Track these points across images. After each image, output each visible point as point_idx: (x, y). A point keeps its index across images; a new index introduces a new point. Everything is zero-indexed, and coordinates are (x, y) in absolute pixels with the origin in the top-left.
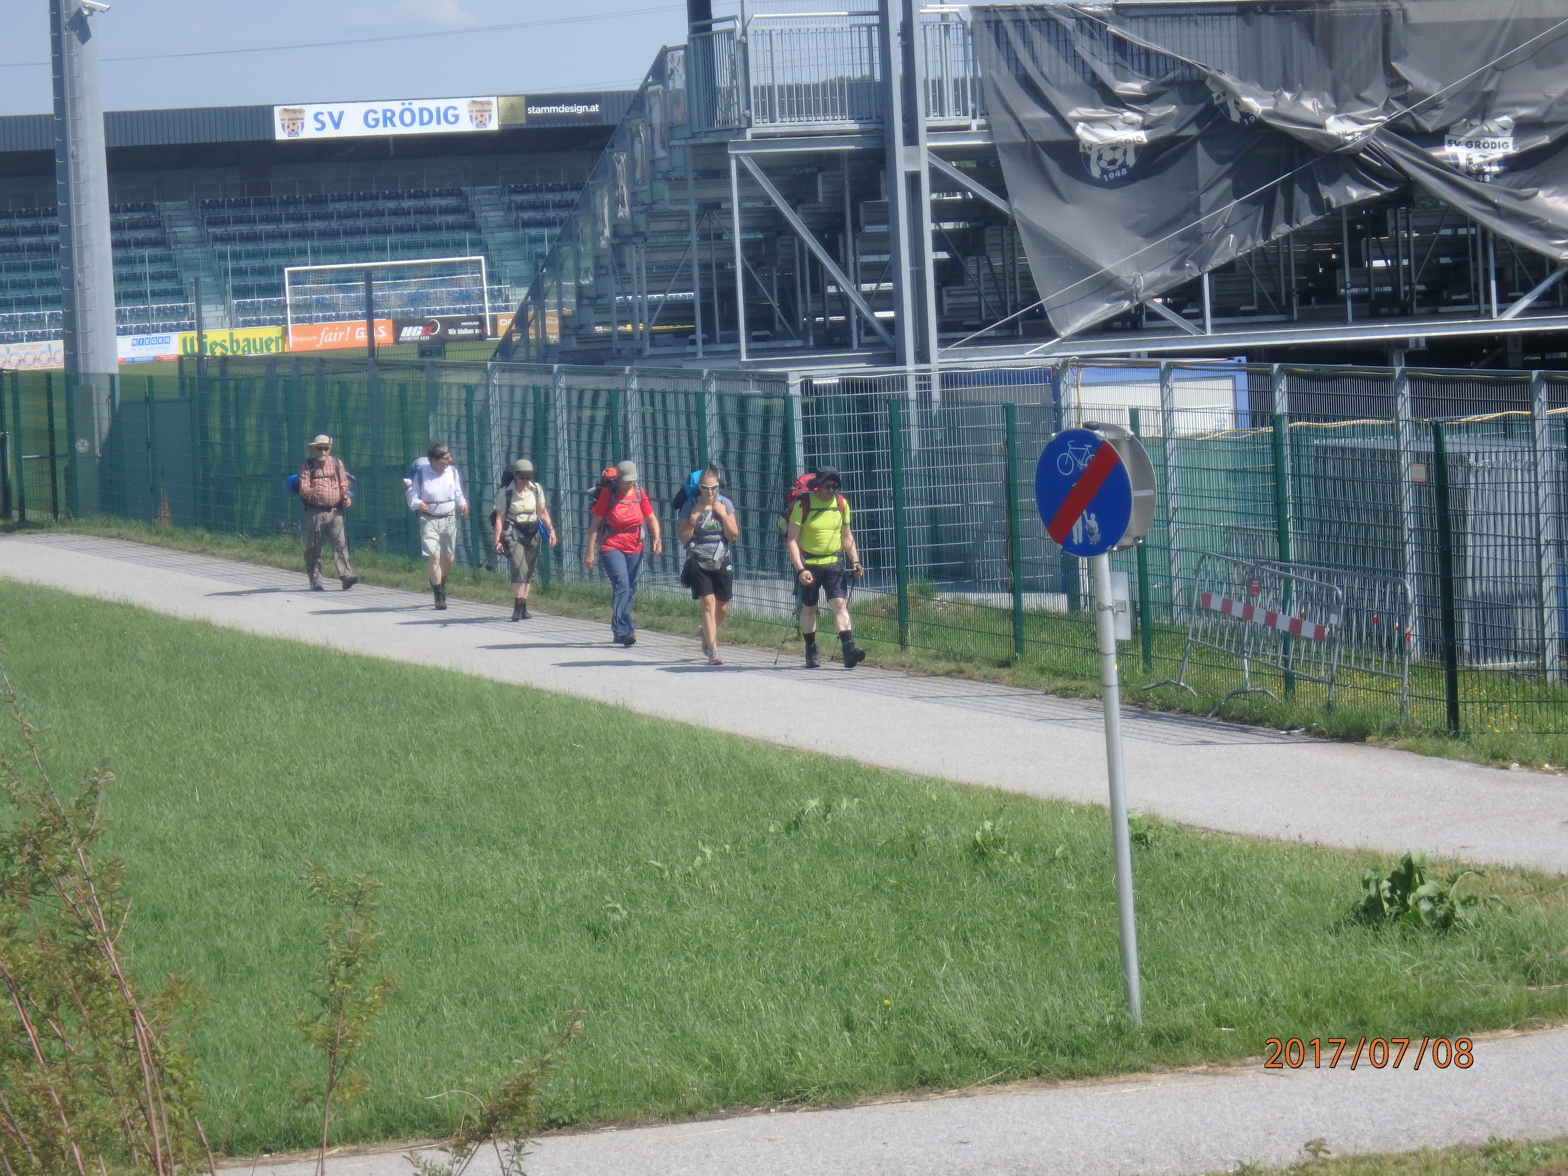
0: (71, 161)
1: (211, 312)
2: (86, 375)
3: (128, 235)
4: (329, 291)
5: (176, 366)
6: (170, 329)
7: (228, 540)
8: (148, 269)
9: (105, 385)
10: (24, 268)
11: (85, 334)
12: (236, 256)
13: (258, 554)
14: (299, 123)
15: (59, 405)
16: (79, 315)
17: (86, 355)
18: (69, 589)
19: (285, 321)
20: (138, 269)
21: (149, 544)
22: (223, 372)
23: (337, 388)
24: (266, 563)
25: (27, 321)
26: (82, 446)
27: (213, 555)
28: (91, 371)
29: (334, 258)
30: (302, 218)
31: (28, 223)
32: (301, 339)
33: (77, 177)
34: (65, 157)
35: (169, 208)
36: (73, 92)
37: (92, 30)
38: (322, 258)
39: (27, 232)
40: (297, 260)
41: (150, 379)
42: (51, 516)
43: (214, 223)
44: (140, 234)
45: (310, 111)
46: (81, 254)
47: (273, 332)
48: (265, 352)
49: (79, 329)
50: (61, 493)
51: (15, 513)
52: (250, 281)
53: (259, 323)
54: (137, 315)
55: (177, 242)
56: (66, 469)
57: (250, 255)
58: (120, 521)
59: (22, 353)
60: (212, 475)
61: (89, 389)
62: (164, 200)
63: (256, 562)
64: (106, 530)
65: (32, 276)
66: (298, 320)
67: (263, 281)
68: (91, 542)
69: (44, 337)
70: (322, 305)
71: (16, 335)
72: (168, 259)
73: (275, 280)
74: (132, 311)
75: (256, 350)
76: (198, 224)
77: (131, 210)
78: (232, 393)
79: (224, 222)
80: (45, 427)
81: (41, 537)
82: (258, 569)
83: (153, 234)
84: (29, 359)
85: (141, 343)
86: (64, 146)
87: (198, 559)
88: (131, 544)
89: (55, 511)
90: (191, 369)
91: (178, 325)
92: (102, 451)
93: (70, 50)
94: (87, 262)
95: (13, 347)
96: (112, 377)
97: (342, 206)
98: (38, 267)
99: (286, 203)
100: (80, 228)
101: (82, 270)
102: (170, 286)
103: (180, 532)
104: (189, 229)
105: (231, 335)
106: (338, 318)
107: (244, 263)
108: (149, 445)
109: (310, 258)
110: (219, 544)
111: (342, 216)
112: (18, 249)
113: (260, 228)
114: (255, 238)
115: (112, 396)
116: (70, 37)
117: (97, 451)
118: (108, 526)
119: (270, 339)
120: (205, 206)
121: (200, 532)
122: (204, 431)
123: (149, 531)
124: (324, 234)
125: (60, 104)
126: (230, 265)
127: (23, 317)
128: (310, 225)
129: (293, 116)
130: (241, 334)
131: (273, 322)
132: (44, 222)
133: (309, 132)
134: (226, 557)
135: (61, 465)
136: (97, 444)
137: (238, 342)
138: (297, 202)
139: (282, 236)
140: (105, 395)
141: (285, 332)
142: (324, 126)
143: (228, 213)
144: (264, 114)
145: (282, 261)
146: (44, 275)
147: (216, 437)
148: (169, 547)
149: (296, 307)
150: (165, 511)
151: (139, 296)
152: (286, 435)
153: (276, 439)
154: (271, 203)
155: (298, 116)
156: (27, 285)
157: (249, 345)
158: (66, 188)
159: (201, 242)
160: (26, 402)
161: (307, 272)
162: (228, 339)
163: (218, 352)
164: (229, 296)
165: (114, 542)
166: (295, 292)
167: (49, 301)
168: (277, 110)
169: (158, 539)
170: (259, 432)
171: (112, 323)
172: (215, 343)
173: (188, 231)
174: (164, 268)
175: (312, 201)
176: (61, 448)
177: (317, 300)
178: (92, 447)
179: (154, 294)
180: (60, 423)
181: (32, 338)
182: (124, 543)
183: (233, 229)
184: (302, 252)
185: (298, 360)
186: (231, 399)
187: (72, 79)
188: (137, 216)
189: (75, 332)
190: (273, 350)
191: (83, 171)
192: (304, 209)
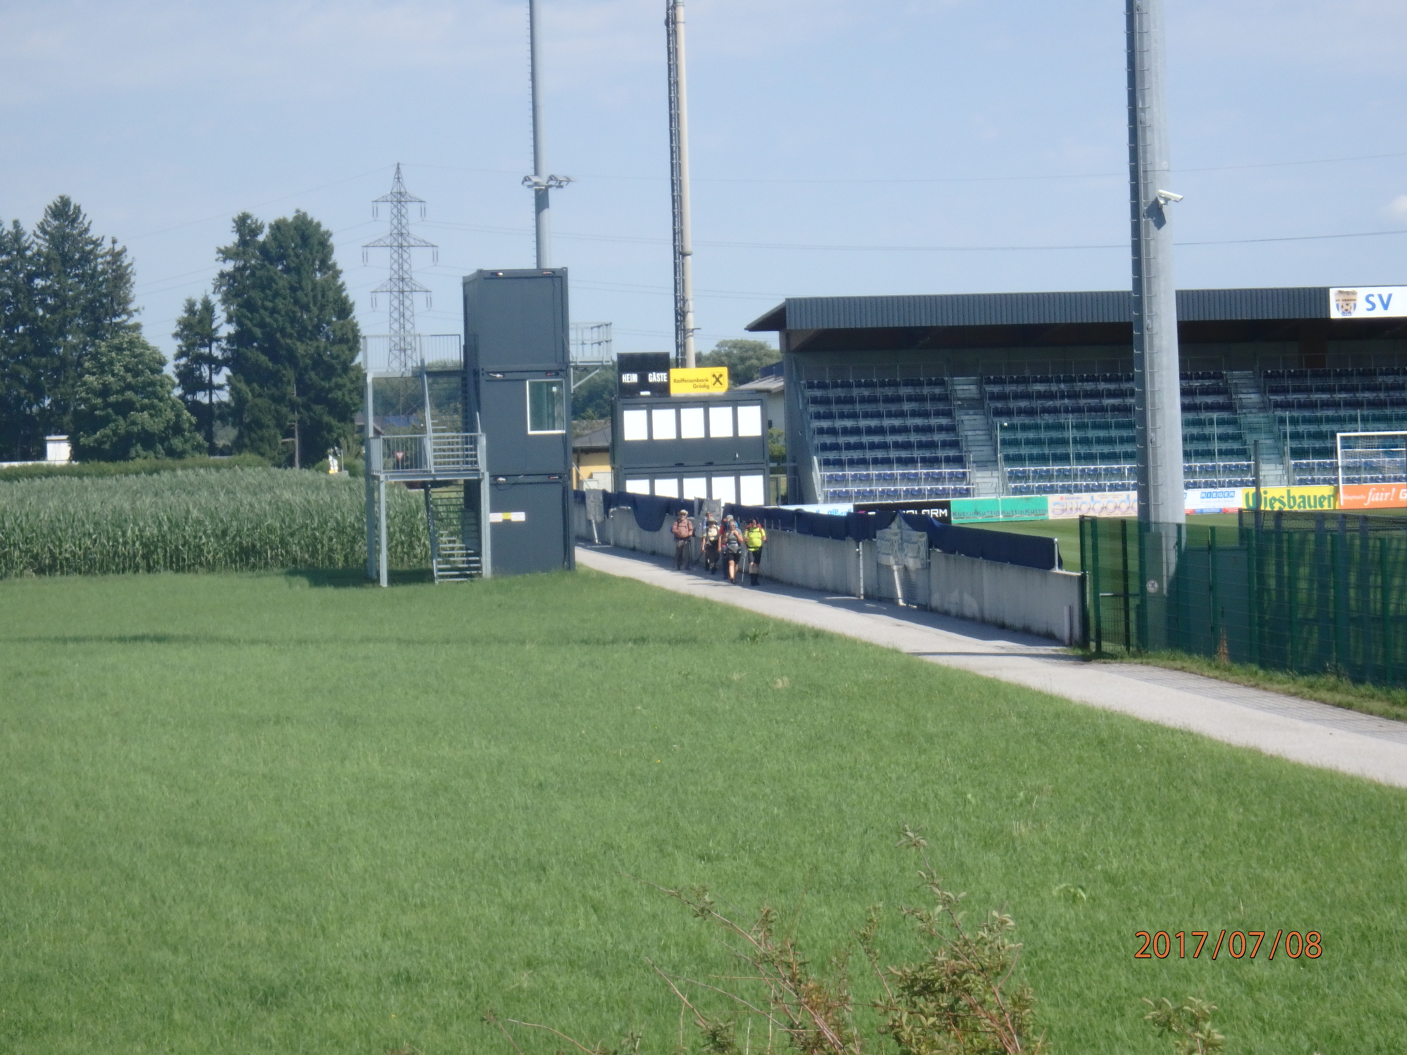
0: (1146, 333)
1: (1269, 470)
2: (1157, 523)
3: (1199, 400)
4: (1377, 455)
5: (1237, 517)
6: (1235, 484)
7: (1280, 676)
8: (1216, 430)
9: (1173, 533)
10: (1107, 426)
11: (1156, 488)
12: (1294, 421)
13: (1306, 690)
14: (1352, 303)
15: (1133, 548)
16: (1151, 470)
17: (1157, 506)
18: (1136, 715)
19: (1336, 481)
20: (1207, 430)
21: (1209, 677)
22: (1278, 525)
23: (1378, 543)
24: (1311, 698)
25: (1109, 473)
26: (1152, 587)
27: (1265, 689)
28: (1161, 520)
29: (1381, 426)
30: (1353, 389)
31: (1112, 386)
32: (1351, 498)
33: (1151, 346)
34: (1141, 329)
35: (1236, 376)
36: (1149, 272)
37: (1167, 218)
38: (1370, 426)
39: (1111, 394)
40: (1348, 426)
41: (1213, 529)
42: (1123, 648)
43: (1275, 391)
44: (1210, 400)
45: (1362, 293)
46: (1154, 416)
47: (1326, 490)
48: (1319, 508)
49: (1151, 483)
50: (1133, 627)
51: (1093, 645)
52: (1306, 444)
53: (1313, 482)
54: (1206, 471)
55: (1242, 407)
56: (1138, 607)
57: (1306, 421)
58: (1184, 655)
59: (1104, 501)
60: (1267, 617)
61: (1159, 537)
62: (1232, 370)
63: (1303, 698)
64: (1171, 663)
65: (1114, 433)
66: (1348, 481)
67: (1318, 444)
68: (1158, 673)
69: (1124, 488)
70: (1370, 468)
71: (1100, 485)
72: (1233, 422)
73: (1329, 444)
74: (1201, 467)
75: (1310, 506)
76: (1261, 391)
77: (1202, 377)
78: (1285, 545)
79: (1285, 391)
80: (1120, 567)
81: (1115, 667)
82: (1305, 704)
83: (1221, 399)
84: (1111, 507)
85: (1209, 496)
86: (1140, 319)
87: (1252, 692)
88: (1193, 676)
89: (1128, 644)
90: (1250, 521)
91: (1242, 481)
92: (1169, 591)
93: (1148, 234)
94: (1159, 424)
95: (1096, 495)
96: (1179, 526)
97: (1390, 380)
98: (1119, 426)
99: (1339, 375)
100: (1153, 393)
101: (1154, 430)
102: (1236, 446)
103: (1236, 667)
104: (1253, 396)
105: (1289, 492)
106: (1384, 480)
107: (1301, 428)
108: (1211, 588)
109: (1360, 425)
110: (1271, 680)
111: (1389, 388)
112: (1102, 409)
113: (1316, 397)
114: (1312, 405)
115: (1179, 543)
116: (1147, 223)
117: (1165, 592)
118: (1174, 660)
119: (1323, 497)
120: (1267, 376)
121: (1254, 667)
122: (1262, 578)
123: (1209, 665)
124: (1372, 404)
125: (1138, 282)
126: (1288, 429)
127: (1106, 470)
128: (1361, 396)
129: (1346, 297)
130: (1298, 491)
131: (1326, 482)
132: (1125, 386)
133: (1361, 312)
134: (1277, 692)
135: (1133, 602)
136: (1165, 586)
137: (1294, 498)
138: (1348, 375)
139: (1335, 405)
140: (1173, 542)
141: (1337, 491)
142: (1374, 306)
143: (1289, 383)
144: (1321, 295)
145: (1335, 427)
146: (1125, 433)
147: (1272, 583)
148: (1227, 680)
149: (1347, 469)
150: (1223, 648)
151: (1208, 454)
152: (1332, 585)
153: (1323, 587)
154: (1326, 375)
155: (1352, 297)
156: (1109, 441)
157: (1304, 502)
158: (1142, 356)
159: (1263, 408)
160: (1104, 544)
161: (1357, 437)
162: (1285, 495)
163: (1277, 507)
164: (1288, 457)
165: (1178, 674)
166: (1346, 456)
167: (1128, 456)
168: (1333, 292)
169: (1217, 673)
170: (1311, 581)
171: (1180, 478)
172: (1274, 499)
173: (1253, 398)
174: (1230, 430)
175: (1361, 374)
176: (1134, 587)
177: (1366, 463)
178: (1161, 588)
179: (1221, 453)
180: (1133, 565)
181: (1114, 488)
182: (1187, 675)
183: (1292, 397)
184: (1353, 419)
185: (1344, 517)
186: (1285, 550)
187: (1148, 261)
188: (1207, 383)
189: (1147, 485)
190: (1326, 507)
191: (1156, 342)
192: (1355, 381)
